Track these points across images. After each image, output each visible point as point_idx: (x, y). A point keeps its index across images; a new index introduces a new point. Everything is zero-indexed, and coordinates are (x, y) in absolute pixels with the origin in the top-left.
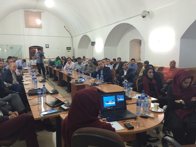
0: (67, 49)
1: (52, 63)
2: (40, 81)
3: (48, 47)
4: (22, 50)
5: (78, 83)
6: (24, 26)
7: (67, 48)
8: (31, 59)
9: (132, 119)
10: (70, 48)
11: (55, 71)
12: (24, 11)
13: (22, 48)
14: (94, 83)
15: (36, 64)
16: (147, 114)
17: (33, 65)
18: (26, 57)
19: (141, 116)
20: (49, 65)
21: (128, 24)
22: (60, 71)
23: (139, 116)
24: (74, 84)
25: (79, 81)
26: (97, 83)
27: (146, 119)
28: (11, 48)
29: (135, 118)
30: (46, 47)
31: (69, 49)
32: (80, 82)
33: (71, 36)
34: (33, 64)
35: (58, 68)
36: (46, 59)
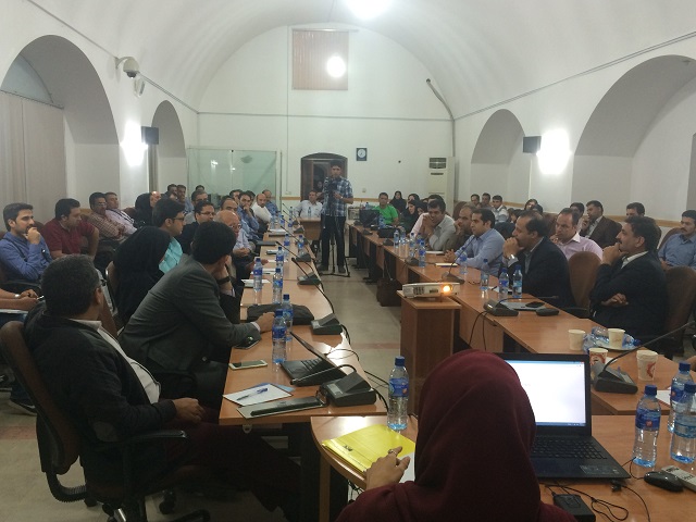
0: (432, 166)
1: (367, 216)
2: (302, 279)
3: (365, 159)
4: (278, 167)
5: (424, 299)
6: (290, 83)
7: (431, 160)
8: (304, 196)
9: (602, 487)
10: (444, 159)
11: (373, 245)
12: (294, 30)
13: (278, 162)
14: (499, 305)
15: (319, 219)
16: (679, 473)
17: (306, 219)
18: (290, 193)
19: (655, 476)
20: (356, 224)
21: (687, 61)
22: (387, 248)
23: (638, 473)
24: (409, 301)
25: (427, 291)
26: (511, 305)
27: (673, 495)
28: (246, 160)
29: (618, 483)
30: (358, 159)
31: (437, 163)
32: (432, 295)
33: (448, 117)
34: (305, 217)
35: (381, 235)
36: (357, 199)
